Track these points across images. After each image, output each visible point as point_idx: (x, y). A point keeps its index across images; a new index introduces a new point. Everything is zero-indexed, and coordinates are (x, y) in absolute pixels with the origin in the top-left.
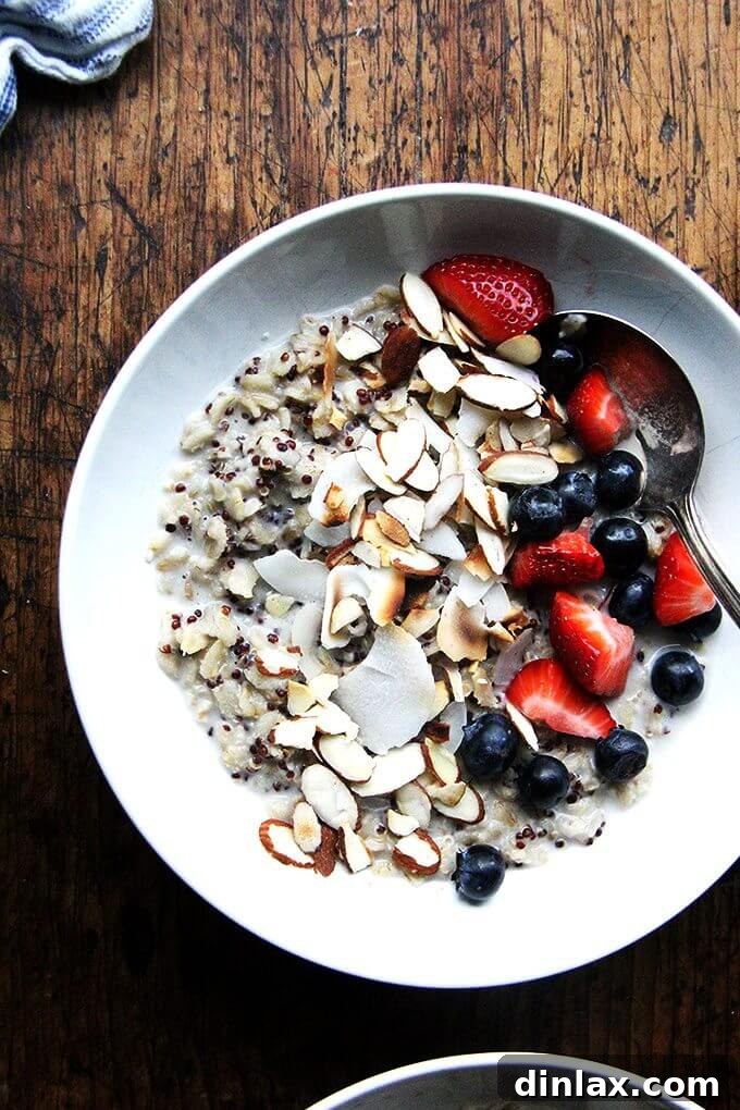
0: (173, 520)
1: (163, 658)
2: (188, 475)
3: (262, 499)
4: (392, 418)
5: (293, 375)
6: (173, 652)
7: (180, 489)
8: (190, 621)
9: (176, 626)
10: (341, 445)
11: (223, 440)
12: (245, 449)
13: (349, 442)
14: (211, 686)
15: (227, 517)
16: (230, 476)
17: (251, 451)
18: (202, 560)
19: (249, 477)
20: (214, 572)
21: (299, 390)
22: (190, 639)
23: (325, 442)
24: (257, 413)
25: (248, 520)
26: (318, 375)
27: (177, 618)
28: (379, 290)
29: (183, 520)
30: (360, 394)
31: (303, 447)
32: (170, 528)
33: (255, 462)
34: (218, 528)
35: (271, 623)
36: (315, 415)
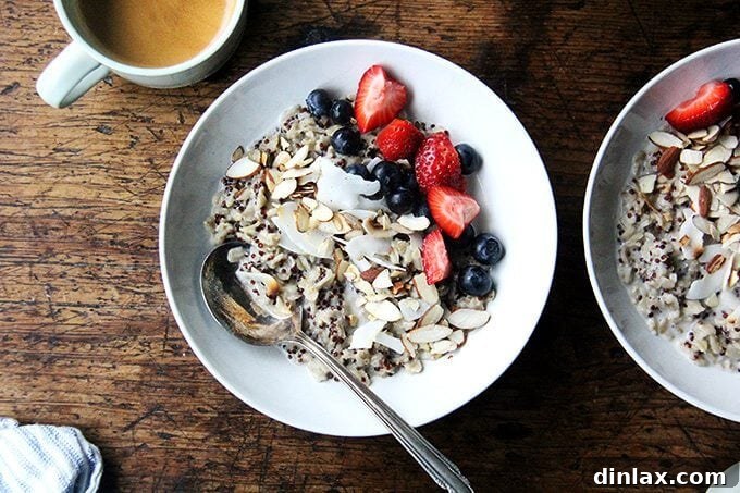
0: (649, 312)
1: (697, 362)
2: (637, 291)
3: (673, 272)
4: (683, 194)
5: (638, 219)
6: (699, 355)
7: (640, 298)
8: (692, 339)
9: (690, 346)
10: (678, 224)
11: (636, 266)
12: (648, 261)
13: (680, 220)
14: (723, 354)
15: (667, 291)
16: (654, 275)
17: (651, 260)
18: (673, 314)
19: (661, 269)
20: (682, 314)
21: (645, 223)
22: (698, 345)
23: (672, 229)
24: (639, 245)
25: (676, 285)
26: (646, 209)
27: (687, 343)
28: (634, 159)
29: (653, 308)
30: (666, 199)
31: (667, 238)
32: (651, 315)
33: (658, 261)
34: (669, 297)
35: (718, 311)
36: (660, 224)
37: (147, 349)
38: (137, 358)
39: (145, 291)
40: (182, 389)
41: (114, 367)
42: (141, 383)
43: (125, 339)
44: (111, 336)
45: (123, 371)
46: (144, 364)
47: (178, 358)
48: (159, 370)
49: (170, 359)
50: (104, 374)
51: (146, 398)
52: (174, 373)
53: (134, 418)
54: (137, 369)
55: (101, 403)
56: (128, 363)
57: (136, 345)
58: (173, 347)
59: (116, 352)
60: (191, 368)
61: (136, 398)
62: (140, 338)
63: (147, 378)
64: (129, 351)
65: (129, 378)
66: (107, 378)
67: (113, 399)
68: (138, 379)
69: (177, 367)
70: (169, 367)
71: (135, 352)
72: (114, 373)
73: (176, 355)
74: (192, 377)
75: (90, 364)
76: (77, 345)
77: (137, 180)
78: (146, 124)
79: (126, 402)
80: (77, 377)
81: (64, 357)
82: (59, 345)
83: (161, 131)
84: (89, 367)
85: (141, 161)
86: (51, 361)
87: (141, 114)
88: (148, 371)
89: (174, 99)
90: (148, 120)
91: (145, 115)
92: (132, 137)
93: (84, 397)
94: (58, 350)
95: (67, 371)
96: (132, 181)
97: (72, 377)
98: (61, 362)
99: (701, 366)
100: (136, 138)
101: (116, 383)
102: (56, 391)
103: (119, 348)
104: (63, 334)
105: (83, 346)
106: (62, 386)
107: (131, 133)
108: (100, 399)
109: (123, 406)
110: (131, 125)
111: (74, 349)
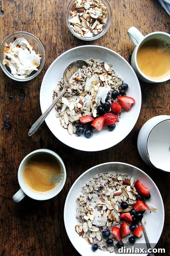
0: (87, 185)
1: (77, 199)
2: (92, 181)
3: (99, 189)
4: (119, 188)
5: (111, 177)
6: (79, 200)
7: (90, 182)
8: (82, 197)
9: (80, 197)
10: (111, 188)
11: (98, 179)
12: (100, 182)
13: (112, 189)
14: (80, 206)
15: (93, 188)
16: (97, 184)
17: (101, 183)
18: (88, 191)
19: (99, 186)
20: (88, 193)
21: (110, 179)
22: (81, 199)
23: (109, 187)
24: (104, 179)
25: (96, 190)
26: (113, 179)
27: (81, 196)
28: (125, 174)
29: (88, 185)
30: (117, 184)
31: (107, 186)
32: (86, 185)
33: (101, 184)
34: (92, 189)
35: (91, 203)
36: (110, 183)
37: (60, 44)
38: (58, 42)
39: (75, 43)
40: (50, 54)
41: (55, 36)
42: (51, 43)
43: (62, 38)
44: (63, 34)
45: (54, 38)
46: (56, 44)
47: (58, 53)
48: (55, 48)
49: (57, 51)
50: (53, 33)
51: (48, 45)
52: (54, 52)
53: (42, 42)
54: (55, 42)
55: (46, 33)
56: (56, 40)
57: (61, 41)
58: (61, 51)
59: (59, 36)
60: (55, 56)
61: (48, 42)
62: (63, 43)
63: (52, 45)
64: (59, 40)
65: (53, 40)
66: (52, 34)
67: (47, 36)
68: (52, 43)
69: (55, 52)
70: (55, 50)
71: (59, 41)
72: (54, 36)
73: (59, 52)
74: (53, 57)
75: (56, 29)
76: (60, 26)
77: (103, 40)
78: (117, 42)
79: (46, 39)
80: (52, 26)
81: (58, 23)
82: (60, 21)
83: (116, 46)
84: (55, 29)
85: (108, 41)
86: (57, 19)
87: (120, 40)
88: (54, 45)
89: (124, 49)
90: (118, 42)
91: (119, 42)
92: (114, 38)
93: (48, 28)
94: (59, 21)
95: (54, 24)
96: (103, 39)
97: (53, 25)
98: (56, 22)
99: (76, 201)
100: (114, 39)
101: (51, 37)
102: (49, 21)
103: (60, 37)
104: (63, 22)
105: (60, 28)
106: (50, 23)
107: (115, 38)
108: (47, 33)
109: (45, 39)
110: (117, 38)
111: (59, 25)
